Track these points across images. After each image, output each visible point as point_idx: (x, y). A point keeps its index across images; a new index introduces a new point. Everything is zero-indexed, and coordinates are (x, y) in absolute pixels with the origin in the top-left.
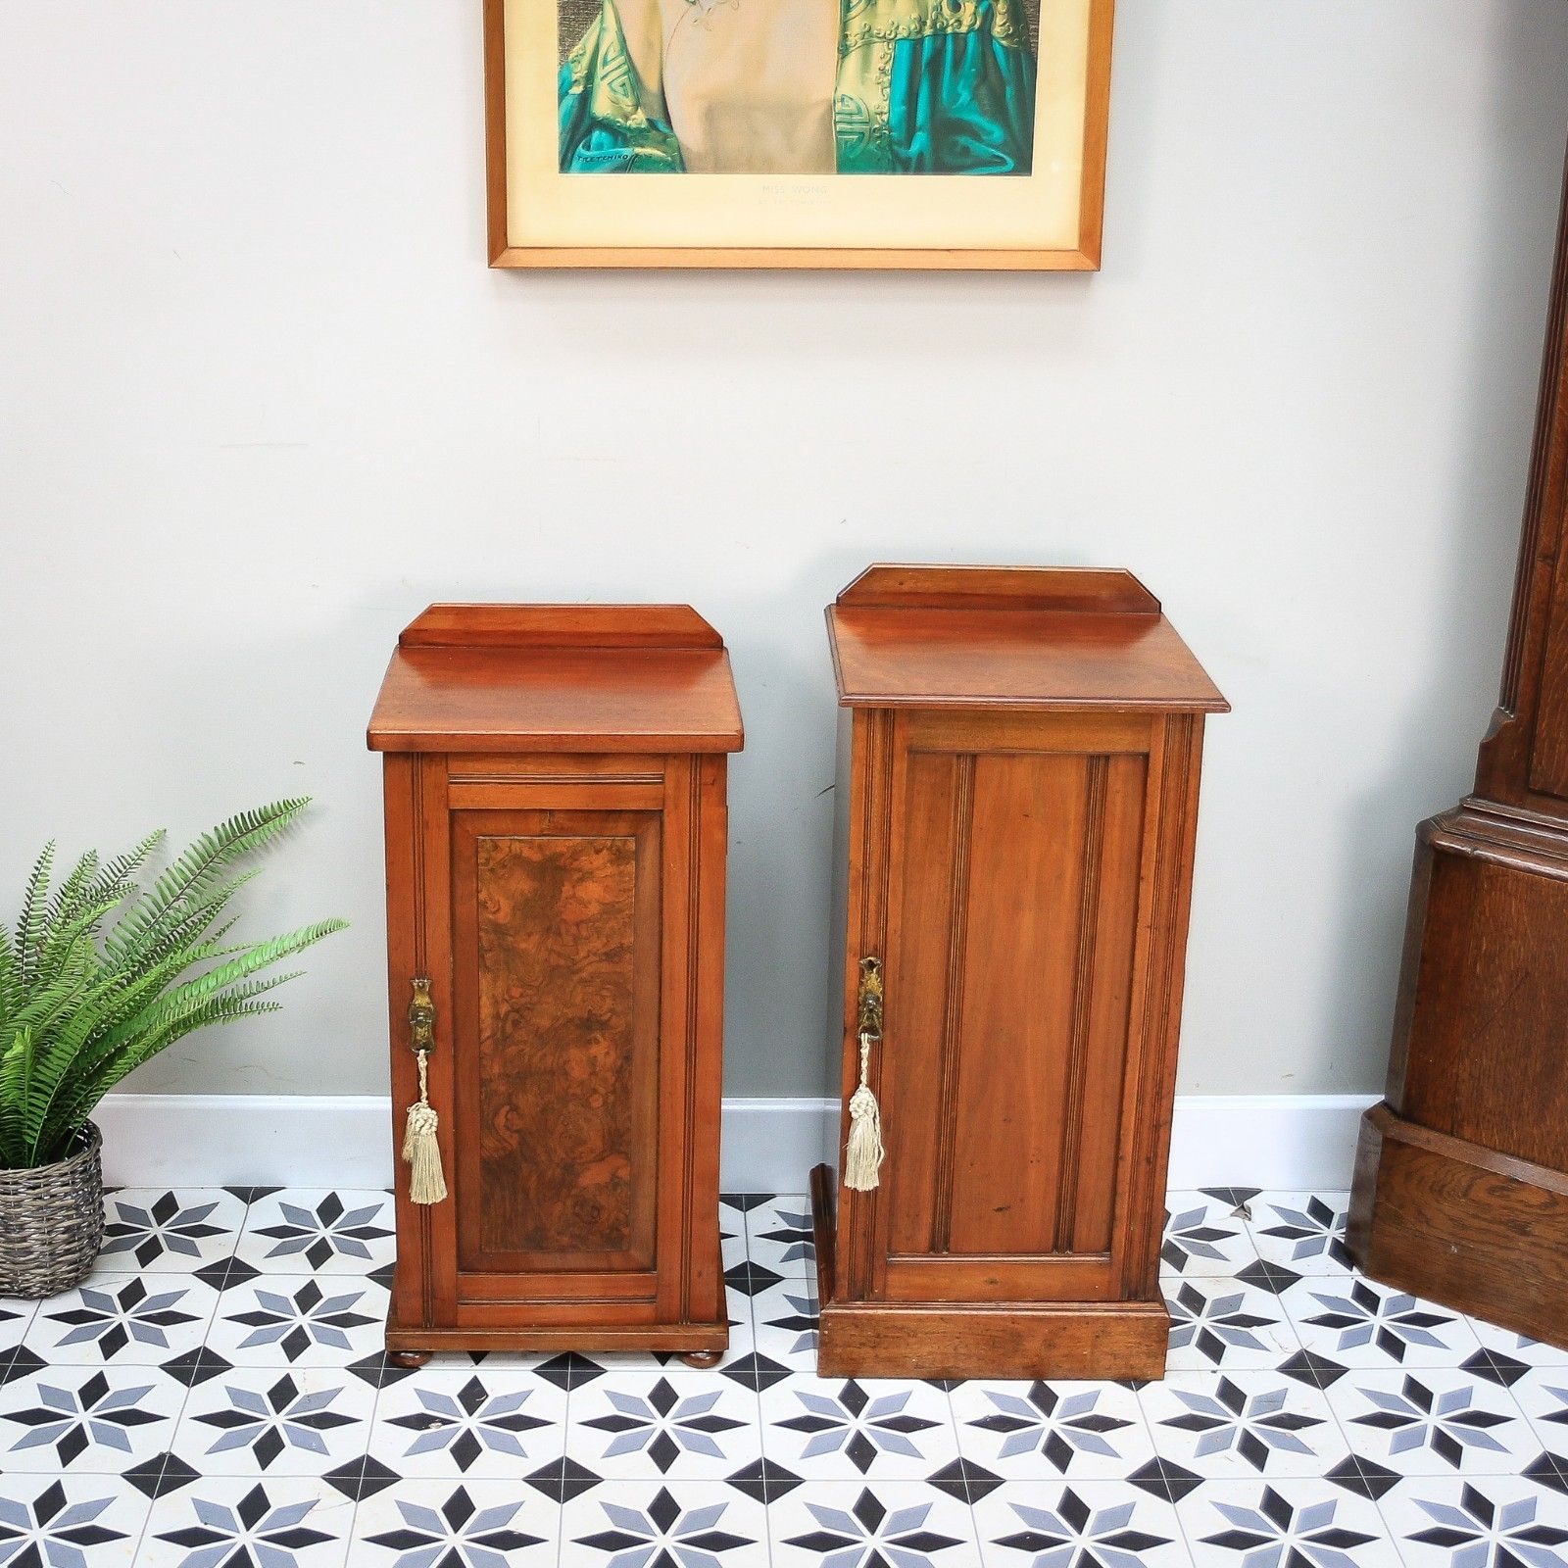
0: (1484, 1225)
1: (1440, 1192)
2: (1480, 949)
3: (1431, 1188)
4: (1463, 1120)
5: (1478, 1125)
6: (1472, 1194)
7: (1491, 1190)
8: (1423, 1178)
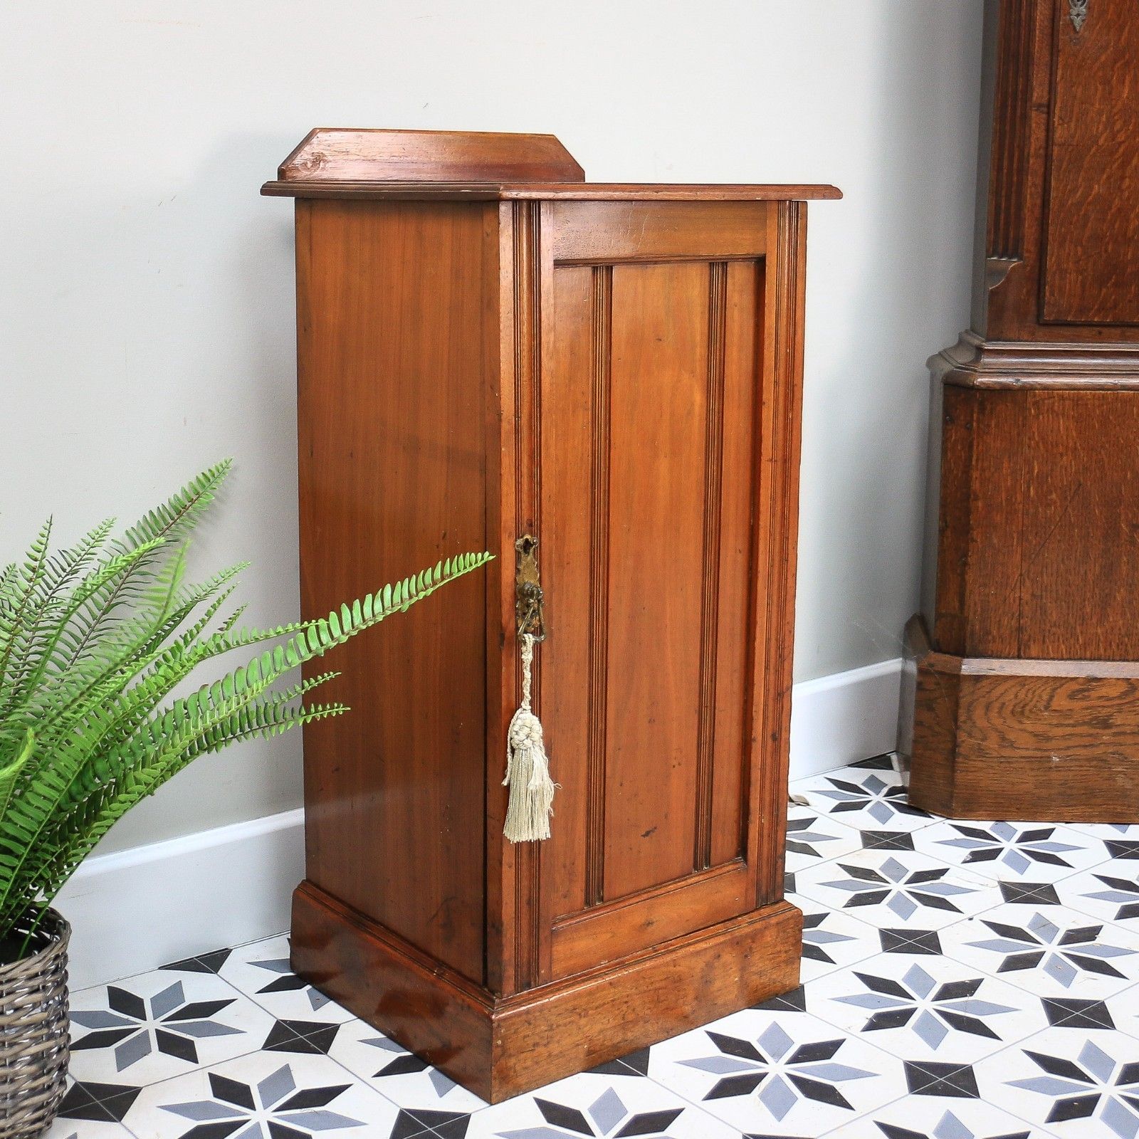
0: (1069, 730)
1: (1022, 713)
2: (1033, 472)
3: (1013, 712)
4: (1029, 640)
5: (1044, 642)
6: (1054, 705)
7: (1072, 696)
8: (1004, 704)
